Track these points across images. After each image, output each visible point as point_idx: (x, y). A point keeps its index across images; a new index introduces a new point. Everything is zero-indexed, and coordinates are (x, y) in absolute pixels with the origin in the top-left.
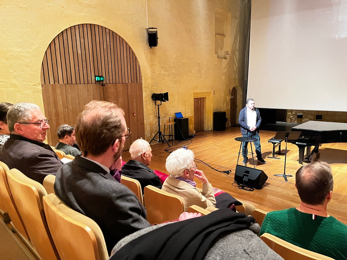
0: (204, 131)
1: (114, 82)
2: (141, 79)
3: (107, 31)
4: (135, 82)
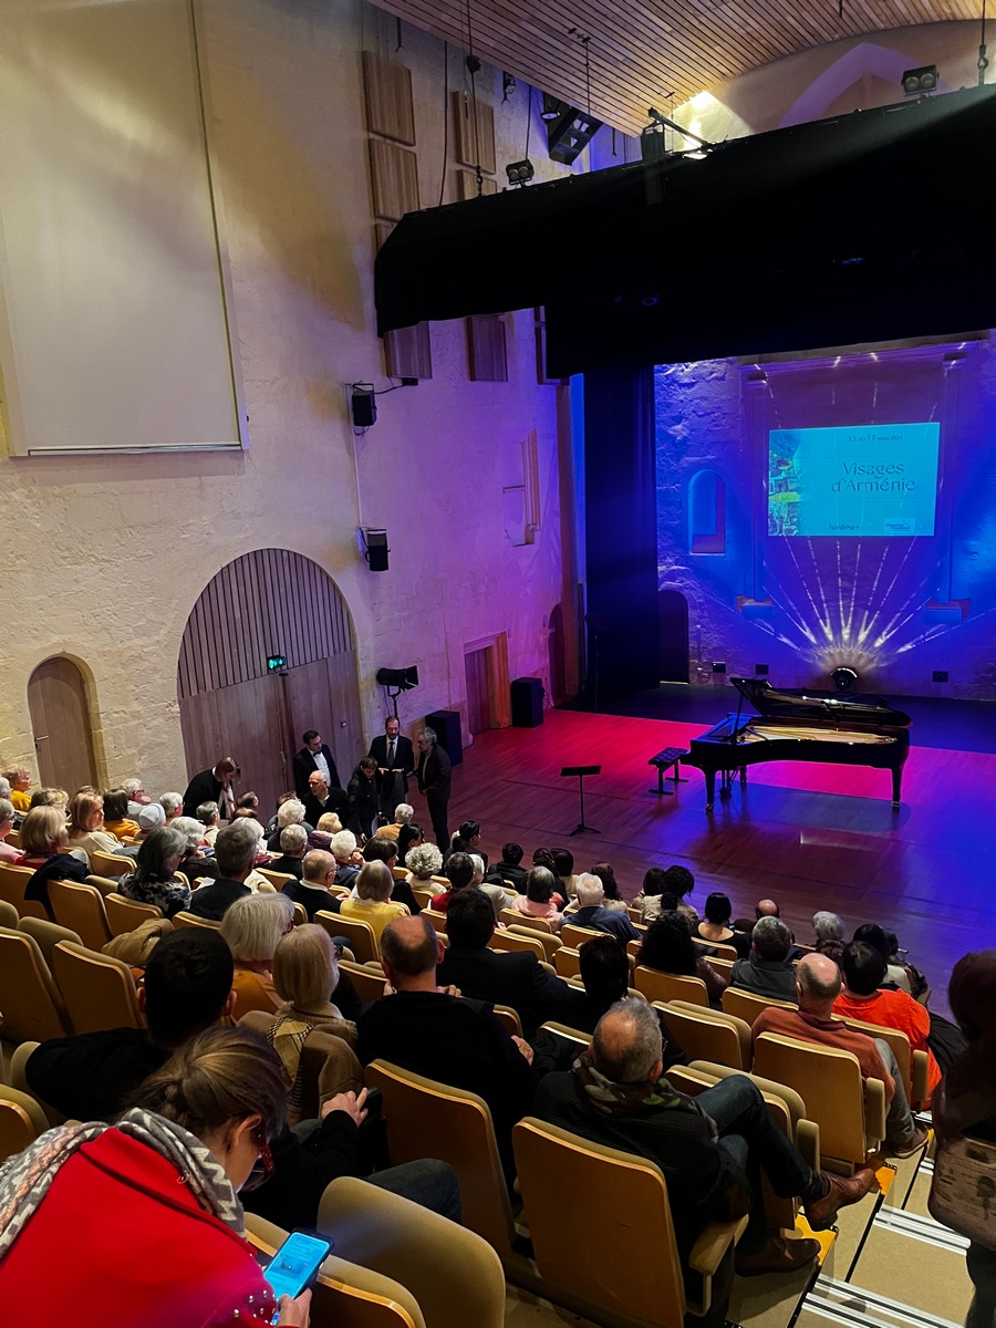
0: (490, 729)
1: (302, 662)
2: (353, 642)
3: (285, 554)
4: (342, 649)
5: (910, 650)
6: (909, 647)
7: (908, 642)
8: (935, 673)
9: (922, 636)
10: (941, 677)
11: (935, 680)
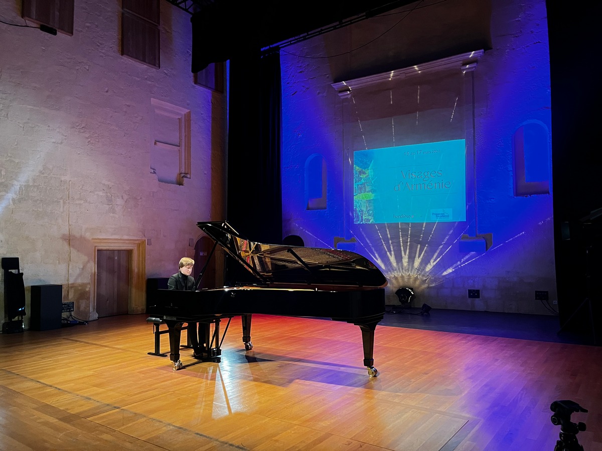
0: (127, 314)
5: (450, 273)
6: (450, 270)
7: (449, 267)
8: (470, 291)
9: (459, 263)
10: (474, 294)
11: (470, 296)
